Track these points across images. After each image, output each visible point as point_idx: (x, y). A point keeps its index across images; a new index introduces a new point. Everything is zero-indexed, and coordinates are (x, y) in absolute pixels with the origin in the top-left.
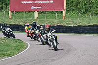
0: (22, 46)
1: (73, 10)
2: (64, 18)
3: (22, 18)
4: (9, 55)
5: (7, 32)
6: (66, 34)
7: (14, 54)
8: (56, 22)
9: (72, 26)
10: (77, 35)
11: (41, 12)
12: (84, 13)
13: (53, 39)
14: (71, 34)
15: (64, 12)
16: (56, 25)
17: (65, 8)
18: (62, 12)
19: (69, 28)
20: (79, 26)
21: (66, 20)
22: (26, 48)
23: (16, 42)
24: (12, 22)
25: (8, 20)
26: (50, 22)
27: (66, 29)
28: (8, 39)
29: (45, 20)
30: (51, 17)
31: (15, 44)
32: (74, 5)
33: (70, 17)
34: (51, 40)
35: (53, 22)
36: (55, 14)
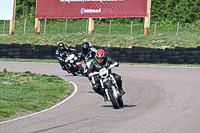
0: (62, 90)
1: (166, 16)
2: (148, 33)
3: (62, 32)
4: (35, 108)
5: (69, 62)
6: (151, 65)
8: (129, 41)
9: (164, 47)
10: (174, 66)
11: (101, 21)
12: (187, 21)
13: (111, 81)
14: (162, 66)
15: (147, 20)
16: (130, 47)
17: (149, 11)
18: (142, 20)
19: (157, 54)
20: (177, 49)
21: (152, 36)
23: (50, 81)
24: (42, 41)
25: (33, 35)
26: (118, 41)
27: (151, 54)
28: (33, 75)
29: (109, 36)
30: (120, 31)
31: (46, 85)
32: (166, 6)
33: (159, 29)
34: (107, 84)
35: (125, 41)
36: (128, 23)
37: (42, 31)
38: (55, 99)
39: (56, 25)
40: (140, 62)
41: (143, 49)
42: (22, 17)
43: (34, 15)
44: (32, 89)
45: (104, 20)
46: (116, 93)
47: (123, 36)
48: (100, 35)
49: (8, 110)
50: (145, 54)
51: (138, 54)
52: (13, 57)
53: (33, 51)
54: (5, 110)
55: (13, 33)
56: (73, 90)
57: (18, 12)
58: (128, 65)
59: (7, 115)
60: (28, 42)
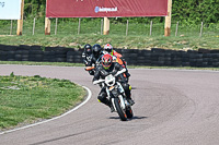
0: (75, 96)
1: (188, 15)
2: (169, 34)
3: (74, 32)
4: (45, 116)
6: (172, 69)
7: (55, 113)
8: (148, 42)
9: (186, 49)
11: (117, 20)
12: (212, 21)
13: (118, 89)
14: (184, 69)
15: (168, 19)
16: (149, 49)
17: (169, 10)
18: (162, 20)
19: (178, 56)
20: (201, 51)
21: (173, 38)
22: (82, 100)
23: (61, 86)
24: (53, 43)
25: (42, 36)
26: (136, 42)
27: (172, 56)
28: (43, 79)
29: (126, 36)
30: (138, 31)
31: (58, 91)
32: (189, 4)
33: (181, 30)
34: (114, 93)
35: (144, 43)
36: (147, 23)
37: (52, 31)
38: (67, 106)
39: (69, 25)
40: (160, 65)
41: (163, 51)
42: (30, 16)
43: (43, 14)
44: (42, 94)
45: (120, 20)
46: (123, 103)
47: (142, 36)
48: (116, 36)
49: (16, 118)
50: (166, 56)
51: (158, 56)
52: (20, 59)
53: (42, 53)
54: (12, 118)
55: (21, 34)
56: (87, 95)
57: (27, 11)
58: (147, 68)
59: (15, 123)
60: (38, 44)
